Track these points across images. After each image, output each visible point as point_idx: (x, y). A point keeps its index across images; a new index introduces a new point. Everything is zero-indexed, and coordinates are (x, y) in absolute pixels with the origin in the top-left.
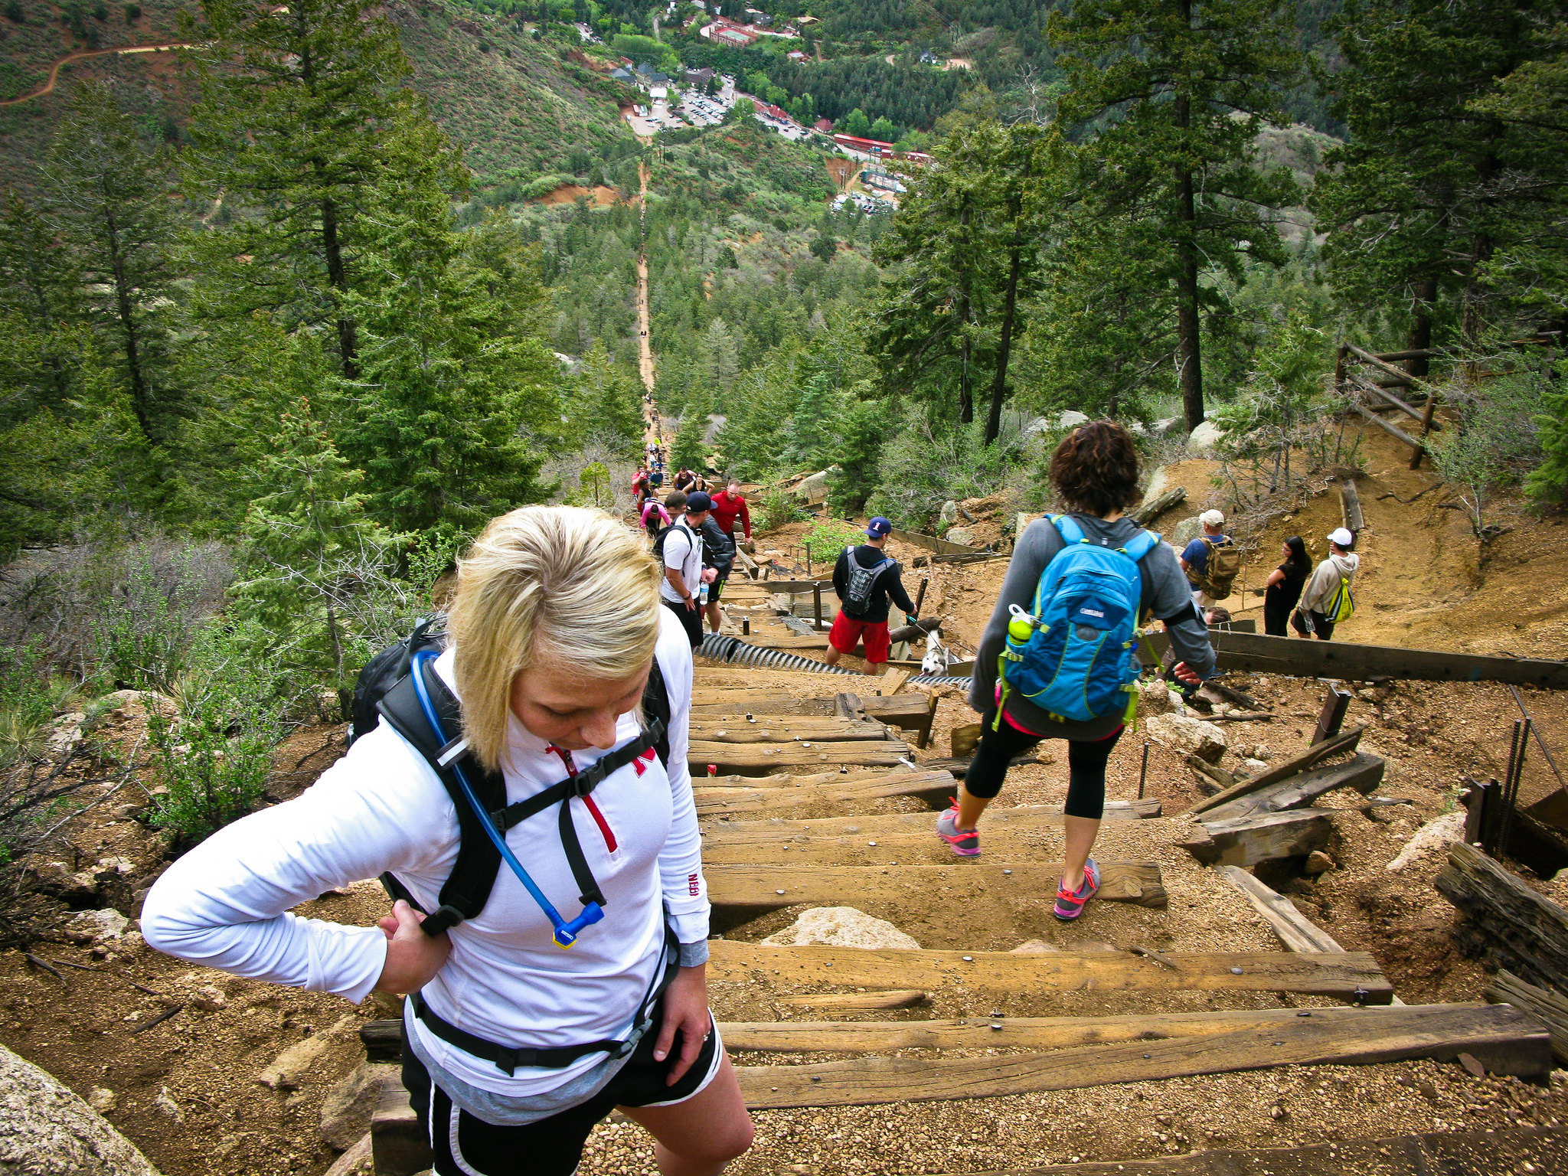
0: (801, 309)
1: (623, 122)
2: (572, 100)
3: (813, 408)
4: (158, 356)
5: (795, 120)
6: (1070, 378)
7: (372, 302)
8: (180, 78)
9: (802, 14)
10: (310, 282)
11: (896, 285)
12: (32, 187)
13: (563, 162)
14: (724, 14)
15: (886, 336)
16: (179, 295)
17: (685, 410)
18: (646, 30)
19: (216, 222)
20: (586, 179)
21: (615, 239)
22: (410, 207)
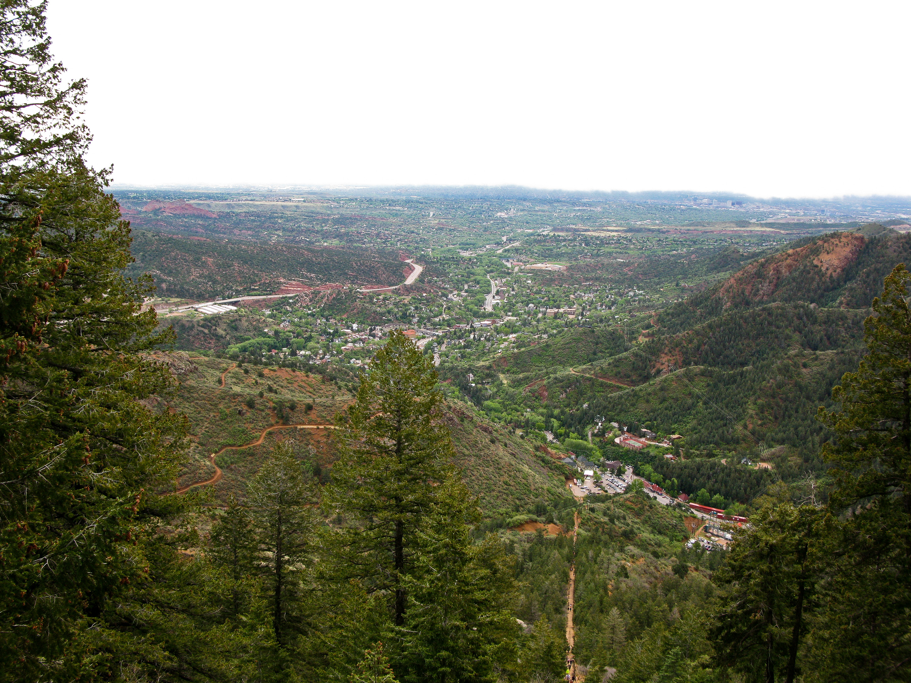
0: (665, 606)
1: (567, 487)
2: (539, 473)
3: (671, 669)
4: (292, 596)
5: (667, 493)
6: (840, 668)
7: (419, 583)
8: (326, 443)
9: (673, 433)
10: (384, 565)
11: (727, 598)
12: (240, 492)
13: (531, 508)
14: (629, 431)
15: (720, 630)
16: (309, 563)
17: (591, 662)
18: (584, 437)
19: (334, 522)
20: (543, 519)
21: (557, 555)
22: (447, 531)
